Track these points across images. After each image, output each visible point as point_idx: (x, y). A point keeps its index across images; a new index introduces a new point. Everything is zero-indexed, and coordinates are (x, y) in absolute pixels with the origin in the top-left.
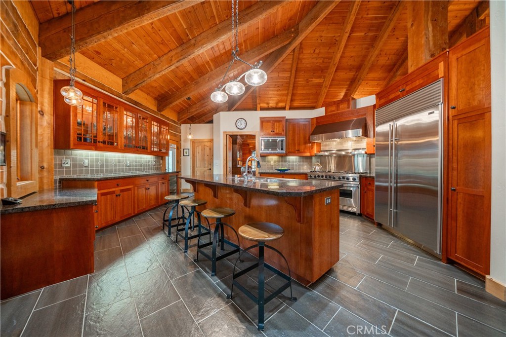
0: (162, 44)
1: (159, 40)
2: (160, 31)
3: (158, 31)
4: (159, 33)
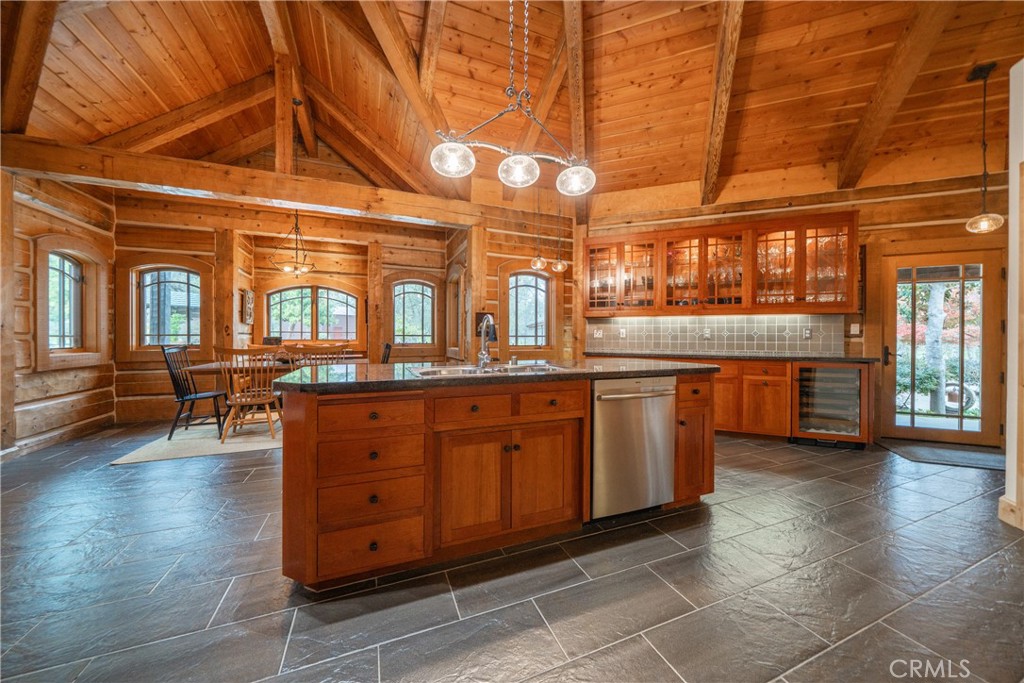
0: (681, 81)
1: (671, 82)
2: (652, 74)
3: (652, 77)
4: (654, 77)
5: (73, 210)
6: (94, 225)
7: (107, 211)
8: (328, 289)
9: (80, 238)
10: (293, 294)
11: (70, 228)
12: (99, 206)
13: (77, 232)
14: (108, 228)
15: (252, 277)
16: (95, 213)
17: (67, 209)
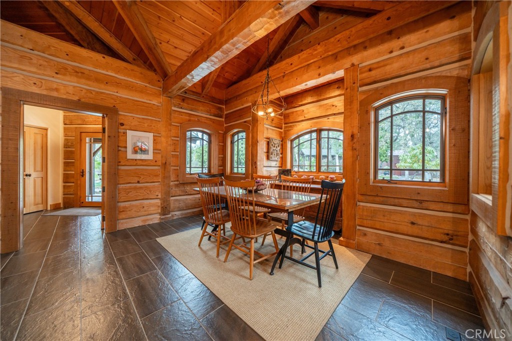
5: (202, 110)
6: (214, 116)
7: (220, 109)
8: (329, 130)
9: (205, 123)
10: (307, 137)
11: (200, 118)
12: (215, 106)
13: (203, 120)
14: (221, 117)
15: (282, 131)
16: (213, 110)
17: (198, 110)
